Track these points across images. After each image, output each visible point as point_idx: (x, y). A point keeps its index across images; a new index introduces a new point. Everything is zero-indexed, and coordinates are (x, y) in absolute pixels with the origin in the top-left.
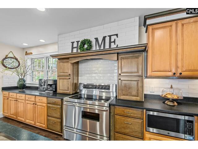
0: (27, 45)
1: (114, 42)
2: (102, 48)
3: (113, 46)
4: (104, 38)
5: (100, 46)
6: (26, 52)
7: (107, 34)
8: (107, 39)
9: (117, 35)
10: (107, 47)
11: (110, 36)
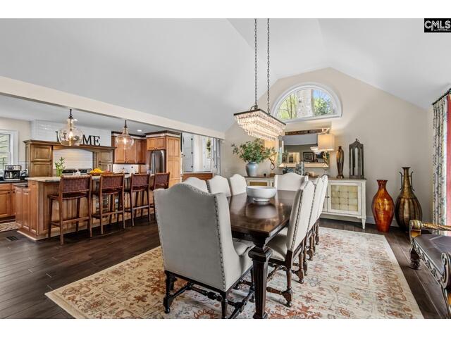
1: (97, 141)
2: (89, 144)
3: (97, 144)
5: (87, 142)
7: (92, 135)
8: (92, 138)
9: (99, 137)
10: (93, 144)
11: (94, 137)
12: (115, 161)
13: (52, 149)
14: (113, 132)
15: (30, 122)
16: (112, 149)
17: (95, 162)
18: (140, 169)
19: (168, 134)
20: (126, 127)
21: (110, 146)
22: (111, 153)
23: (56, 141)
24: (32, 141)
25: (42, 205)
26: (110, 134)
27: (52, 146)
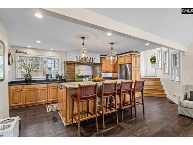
0: (31, 47)
1: (94, 60)
2: (90, 62)
3: (94, 62)
4: (91, 58)
5: (89, 61)
6: (17, 50)
7: (92, 57)
8: (92, 59)
9: (95, 58)
10: (92, 62)
11: (93, 58)
12: (102, 71)
13: (75, 65)
14: (101, 55)
15: (66, 52)
16: (100, 65)
17: (93, 72)
18: (113, 75)
19: (133, 53)
20: (112, 49)
21: (100, 63)
22: (100, 67)
23: (76, 61)
24: (66, 61)
25: (68, 102)
26: (100, 56)
27: (75, 64)
